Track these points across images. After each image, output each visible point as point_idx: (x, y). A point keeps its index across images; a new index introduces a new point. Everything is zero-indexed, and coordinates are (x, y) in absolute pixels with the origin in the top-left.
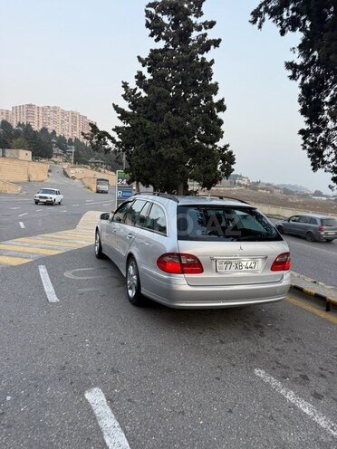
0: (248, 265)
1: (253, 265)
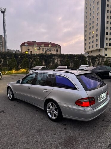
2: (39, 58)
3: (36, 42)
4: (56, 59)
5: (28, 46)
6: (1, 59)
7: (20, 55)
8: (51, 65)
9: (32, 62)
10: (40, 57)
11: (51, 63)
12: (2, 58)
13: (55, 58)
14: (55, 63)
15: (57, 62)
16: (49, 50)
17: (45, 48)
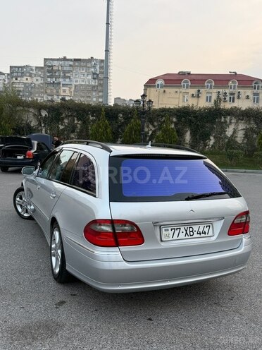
0: (201, 230)
1: (206, 230)
2: (174, 120)
3: (189, 74)
4: (230, 123)
5: (164, 86)
6: (76, 122)
7: (123, 111)
8: (212, 141)
9: (154, 132)
10: (179, 118)
11: (212, 138)
12: (78, 120)
13: (226, 122)
14: (226, 137)
15: (232, 136)
16: (228, 98)
17: (216, 90)
